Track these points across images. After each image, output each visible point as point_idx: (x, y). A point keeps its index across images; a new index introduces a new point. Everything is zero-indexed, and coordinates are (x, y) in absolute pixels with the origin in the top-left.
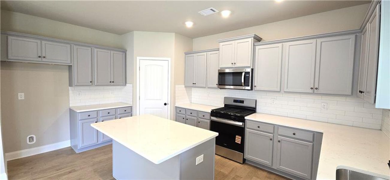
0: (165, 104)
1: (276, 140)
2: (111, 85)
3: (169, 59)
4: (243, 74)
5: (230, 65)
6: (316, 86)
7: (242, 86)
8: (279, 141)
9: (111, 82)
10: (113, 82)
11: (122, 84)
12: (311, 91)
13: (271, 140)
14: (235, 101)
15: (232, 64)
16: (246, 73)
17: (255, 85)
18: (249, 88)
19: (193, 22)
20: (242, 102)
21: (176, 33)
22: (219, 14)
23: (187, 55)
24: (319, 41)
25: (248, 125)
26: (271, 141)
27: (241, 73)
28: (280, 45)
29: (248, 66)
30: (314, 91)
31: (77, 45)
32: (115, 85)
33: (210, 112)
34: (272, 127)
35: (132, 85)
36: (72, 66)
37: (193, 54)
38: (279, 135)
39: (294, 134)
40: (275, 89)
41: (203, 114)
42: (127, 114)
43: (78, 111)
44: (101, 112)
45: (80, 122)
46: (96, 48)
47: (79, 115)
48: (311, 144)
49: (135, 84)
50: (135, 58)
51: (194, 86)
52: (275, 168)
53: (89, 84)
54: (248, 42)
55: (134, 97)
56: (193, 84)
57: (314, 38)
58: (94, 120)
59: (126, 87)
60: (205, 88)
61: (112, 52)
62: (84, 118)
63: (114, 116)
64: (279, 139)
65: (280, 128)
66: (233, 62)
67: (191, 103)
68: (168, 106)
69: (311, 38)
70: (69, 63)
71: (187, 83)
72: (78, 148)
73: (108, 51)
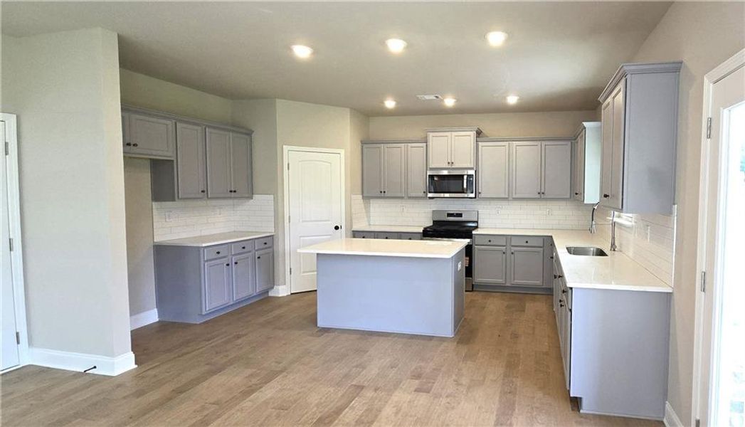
0: (337, 228)
1: (509, 253)
2: (230, 198)
3: (342, 152)
4: (465, 177)
5: (446, 165)
6: (543, 191)
7: (463, 192)
8: (512, 253)
9: (231, 191)
10: (235, 191)
11: (247, 196)
12: (538, 196)
13: (504, 253)
14: (450, 215)
15: (449, 163)
16: (468, 175)
17: (480, 191)
18: (473, 195)
19: (395, 101)
20: (460, 215)
21: (351, 109)
22: (442, 101)
23: (365, 146)
24: (544, 143)
25: (477, 240)
26: (504, 255)
27: (462, 176)
28: (506, 143)
29: (470, 166)
30: (541, 196)
31: (181, 121)
32: (235, 198)
33: (421, 231)
34: (504, 238)
35: (272, 196)
36: (173, 161)
37: (378, 145)
38: (513, 246)
39: (527, 242)
40: (503, 196)
41: (410, 236)
42: (267, 251)
43: (204, 245)
44: (233, 245)
45: (206, 264)
46: (209, 127)
47: (204, 251)
48: (542, 249)
49: (280, 195)
50: (279, 148)
51: (382, 195)
52: (509, 285)
53: (198, 196)
54: (469, 136)
55: (278, 218)
56: (381, 192)
57: (540, 140)
58: (225, 261)
59: (252, 201)
60: (402, 198)
61: (231, 134)
62: (211, 258)
63: (251, 254)
64: (512, 251)
65: (513, 238)
66: (449, 161)
67: (370, 225)
68: (342, 231)
69: (536, 140)
70: (170, 157)
71: (365, 192)
72: (204, 313)
73: (226, 133)
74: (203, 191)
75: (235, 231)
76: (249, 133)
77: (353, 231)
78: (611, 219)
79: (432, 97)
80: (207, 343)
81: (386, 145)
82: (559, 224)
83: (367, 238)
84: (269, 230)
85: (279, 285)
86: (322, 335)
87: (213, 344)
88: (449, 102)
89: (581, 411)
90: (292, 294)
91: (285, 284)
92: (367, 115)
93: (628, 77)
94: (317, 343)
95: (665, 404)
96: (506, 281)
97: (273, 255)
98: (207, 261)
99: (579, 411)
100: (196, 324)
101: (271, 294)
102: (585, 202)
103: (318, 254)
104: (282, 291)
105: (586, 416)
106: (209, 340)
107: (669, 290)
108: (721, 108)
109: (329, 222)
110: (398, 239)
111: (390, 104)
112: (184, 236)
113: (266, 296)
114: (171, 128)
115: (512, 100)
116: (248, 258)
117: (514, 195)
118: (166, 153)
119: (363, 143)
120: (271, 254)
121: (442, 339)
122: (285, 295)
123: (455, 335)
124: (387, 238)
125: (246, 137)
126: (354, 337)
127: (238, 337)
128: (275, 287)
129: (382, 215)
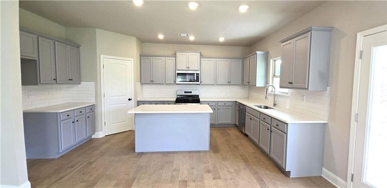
0: (130, 100)
1: (216, 109)
2: (69, 83)
3: (132, 60)
4: (195, 74)
5: (186, 69)
6: (230, 81)
7: (194, 82)
8: (219, 109)
9: (70, 80)
10: (72, 80)
11: (77, 82)
12: (228, 83)
13: (215, 109)
14: (185, 92)
16: (197, 74)
17: (202, 81)
18: (199, 83)
19: (163, 35)
20: (191, 92)
21: (137, 38)
22: (189, 37)
23: (142, 57)
24: (230, 60)
29: (197, 69)
30: (229, 83)
31: (42, 36)
32: (71, 83)
33: (175, 100)
34: (215, 102)
35: (94, 83)
36: (36, 60)
37: (150, 57)
38: (219, 106)
39: (225, 104)
40: (212, 83)
41: (169, 103)
42: (92, 113)
43: (60, 111)
44: (75, 111)
45: (61, 122)
46: (57, 41)
47: (60, 115)
48: (231, 107)
49: (99, 82)
50: (98, 56)
51: (152, 82)
52: (217, 124)
53: (51, 82)
54: (198, 55)
55: (97, 95)
56: (151, 81)
57: (228, 59)
58: (72, 120)
59: (80, 85)
60: (162, 84)
61: (69, 46)
62: (65, 118)
63: (84, 115)
64: (218, 108)
65: (219, 103)
66: (187, 67)
67: (143, 98)
68: (132, 101)
69: (227, 59)
70: (35, 58)
71: (142, 81)
72: (60, 152)
73: (66, 45)
74: (54, 79)
75: (68, 103)
76: (78, 47)
77: (137, 101)
78: (274, 93)
79: (185, 35)
80: (72, 169)
81: (154, 57)
82: (235, 96)
83: (145, 104)
84: (92, 101)
85: (98, 132)
86: (141, 156)
87: (77, 169)
88: (192, 38)
89: (290, 177)
90: (106, 136)
91: (102, 131)
92: (142, 41)
93: (313, 32)
94: (143, 161)
95: (322, 169)
96: (215, 122)
97: (95, 115)
98: (63, 121)
99: (289, 177)
100: (55, 159)
101: (93, 137)
102: (257, 86)
103: (135, 114)
104: (100, 135)
105: (293, 179)
106: (72, 167)
107: (326, 122)
108: (372, 47)
109: (126, 97)
110: (162, 104)
111: (161, 37)
112: (39, 106)
113: (90, 138)
114: (35, 39)
115: (222, 39)
116: (83, 118)
117: (217, 83)
118: (32, 55)
119: (141, 56)
120: (94, 115)
121: (205, 152)
122: (102, 137)
123: (210, 149)
124: (156, 104)
125: (77, 49)
126: (160, 155)
127: (91, 163)
128: (96, 133)
129: (149, 93)
